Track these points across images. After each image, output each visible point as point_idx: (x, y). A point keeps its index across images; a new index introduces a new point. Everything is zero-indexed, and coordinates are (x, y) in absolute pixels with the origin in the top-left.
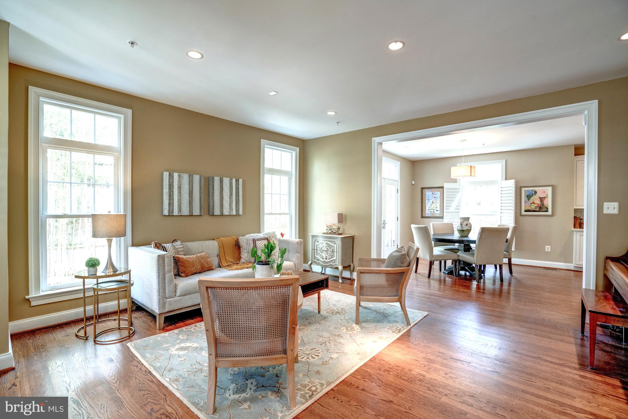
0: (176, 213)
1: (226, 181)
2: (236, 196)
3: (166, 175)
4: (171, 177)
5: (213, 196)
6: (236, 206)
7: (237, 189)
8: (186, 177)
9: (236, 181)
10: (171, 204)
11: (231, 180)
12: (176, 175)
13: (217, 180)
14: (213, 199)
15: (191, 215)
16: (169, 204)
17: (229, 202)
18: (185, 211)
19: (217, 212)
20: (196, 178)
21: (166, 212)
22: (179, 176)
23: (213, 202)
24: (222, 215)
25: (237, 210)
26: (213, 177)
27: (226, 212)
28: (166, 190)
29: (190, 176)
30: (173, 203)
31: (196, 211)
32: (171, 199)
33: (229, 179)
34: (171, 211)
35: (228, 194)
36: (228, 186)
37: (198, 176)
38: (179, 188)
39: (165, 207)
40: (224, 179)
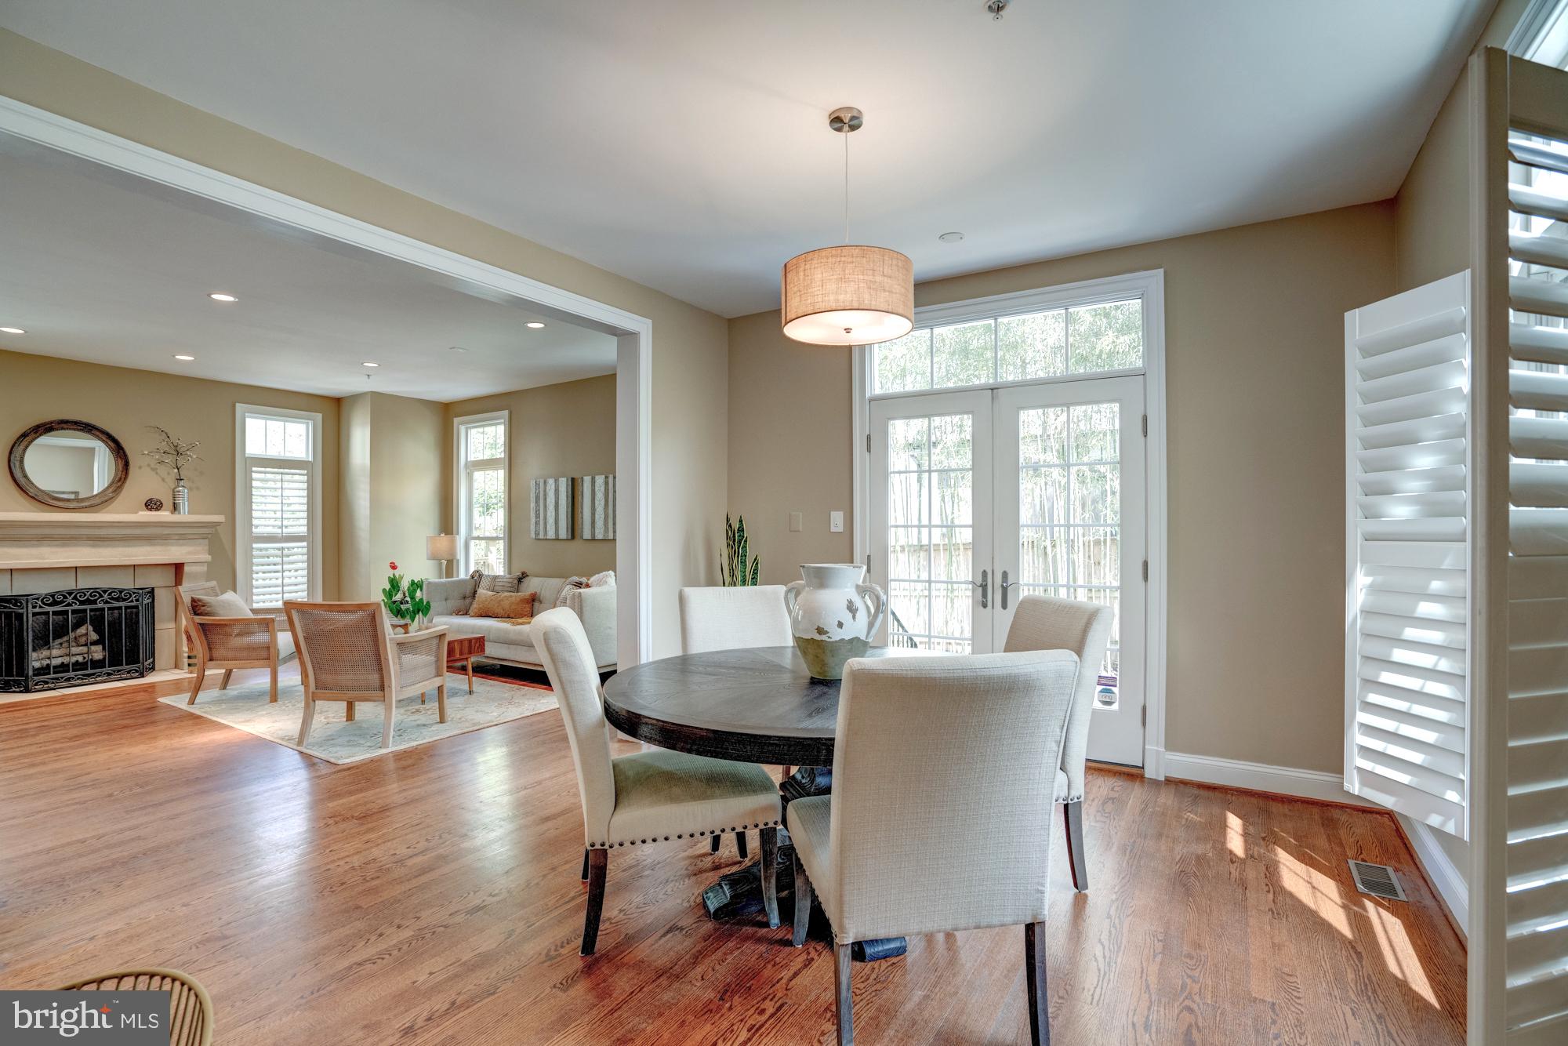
0: (541, 536)
1: (600, 481)
2: (613, 506)
3: (533, 483)
4: (537, 485)
5: (582, 508)
6: (613, 524)
7: (615, 491)
8: (551, 483)
9: (613, 478)
11: (607, 477)
12: (542, 482)
13: (587, 479)
14: (583, 513)
15: (557, 539)
16: (536, 523)
17: (603, 516)
18: (551, 534)
19: (587, 535)
20: (563, 484)
21: (533, 535)
22: (545, 483)
23: (582, 518)
24: (594, 539)
26: (582, 478)
27: (600, 534)
28: (533, 505)
29: (555, 480)
30: (539, 521)
31: (563, 533)
32: (537, 516)
33: (604, 476)
34: (537, 534)
35: (603, 503)
36: (603, 489)
37: (564, 479)
38: (545, 499)
39: (533, 527)
40: (597, 477)
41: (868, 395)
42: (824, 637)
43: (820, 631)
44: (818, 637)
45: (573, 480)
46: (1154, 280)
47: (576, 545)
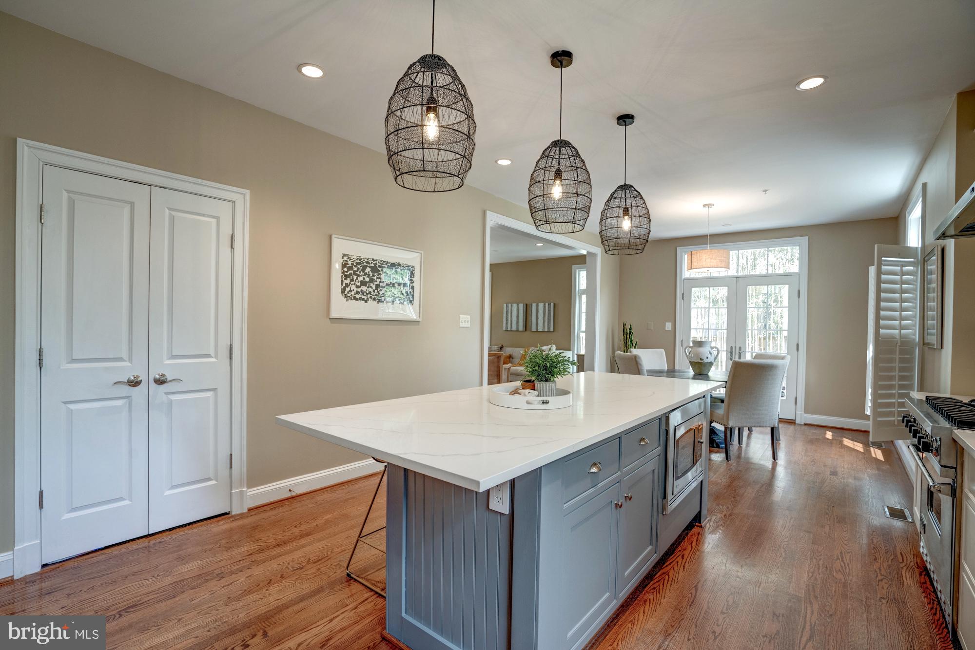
0: (509, 329)
1: (541, 305)
2: (548, 317)
3: (505, 305)
4: (507, 306)
5: (531, 317)
6: (548, 325)
7: (549, 311)
8: (515, 305)
9: (549, 304)
10: (507, 323)
11: (544, 304)
12: (510, 305)
13: (534, 305)
14: (531, 320)
15: (518, 331)
16: (506, 323)
17: (542, 321)
18: (514, 328)
19: (534, 329)
20: (521, 306)
21: (504, 329)
22: (512, 306)
23: (531, 322)
24: (537, 331)
25: (549, 328)
26: (532, 304)
27: (540, 329)
28: (505, 315)
29: (517, 304)
31: (521, 328)
32: (507, 320)
33: (543, 304)
34: (507, 328)
35: (542, 315)
36: (543, 309)
37: (522, 304)
38: (511, 313)
39: (504, 325)
40: (539, 304)
41: (683, 278)
42: (702, 361)
43: (701, 359)
44: (700, 361)
45: (526, 305)
46: (805, 240)
47: (528, 333)
